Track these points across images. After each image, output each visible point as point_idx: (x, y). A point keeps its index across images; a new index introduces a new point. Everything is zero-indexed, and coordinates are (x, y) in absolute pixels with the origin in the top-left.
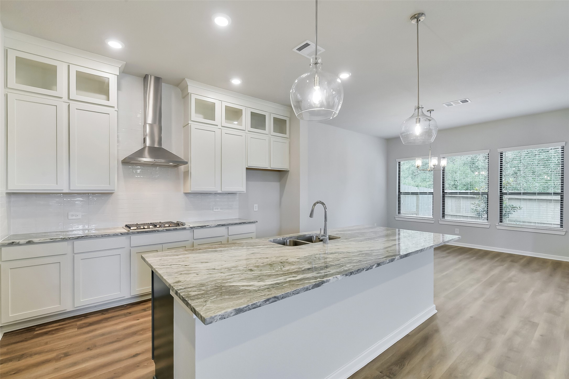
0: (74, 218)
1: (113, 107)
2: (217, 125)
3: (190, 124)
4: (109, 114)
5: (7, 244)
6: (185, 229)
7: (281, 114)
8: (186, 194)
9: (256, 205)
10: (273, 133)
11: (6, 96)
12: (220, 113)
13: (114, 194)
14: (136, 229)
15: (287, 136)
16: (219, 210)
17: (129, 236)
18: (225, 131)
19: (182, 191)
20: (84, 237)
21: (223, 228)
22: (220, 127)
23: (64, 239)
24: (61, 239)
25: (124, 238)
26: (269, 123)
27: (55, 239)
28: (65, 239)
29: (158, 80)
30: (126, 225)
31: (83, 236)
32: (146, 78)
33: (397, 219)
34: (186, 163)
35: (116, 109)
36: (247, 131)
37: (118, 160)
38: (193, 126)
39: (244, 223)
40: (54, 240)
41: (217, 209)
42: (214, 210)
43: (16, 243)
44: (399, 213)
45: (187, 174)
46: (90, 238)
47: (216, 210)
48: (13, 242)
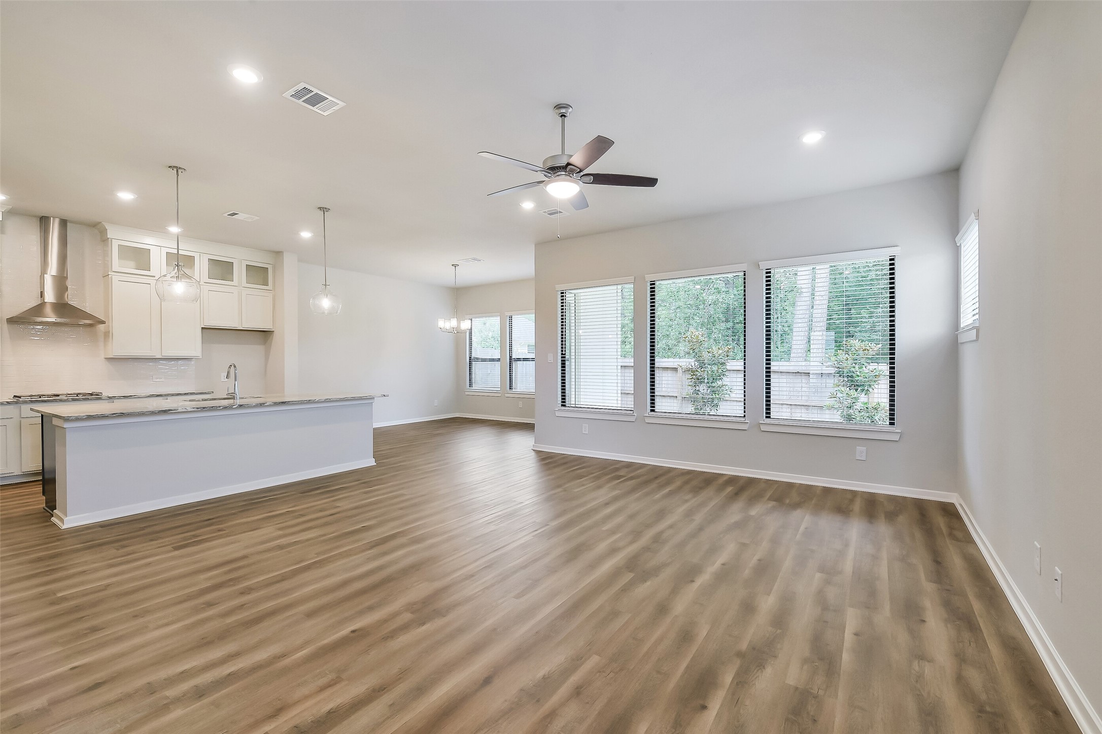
2: (154, 277)
3: (111, 276)
6: (100, 399)
7: (258, 260)
8: (109, 359)
9: (224, 374)
10: (246, 285)
12: (158, 262)
15: (270, 287)
16: (162, 380)
17: (19, 405)
22: (158, 278)
25: (11, 407)
26: (239, 272)
29: (64, 223)
30: (14, 396)
32: (44, 221)
33: (467, 393)
34: (103, 322)
36: (202, 283)
38: (115, 278)
41: (160, 378)
42: (154, 380)
44: (471, 385)
45: (107, 335)
47: (158, 380)
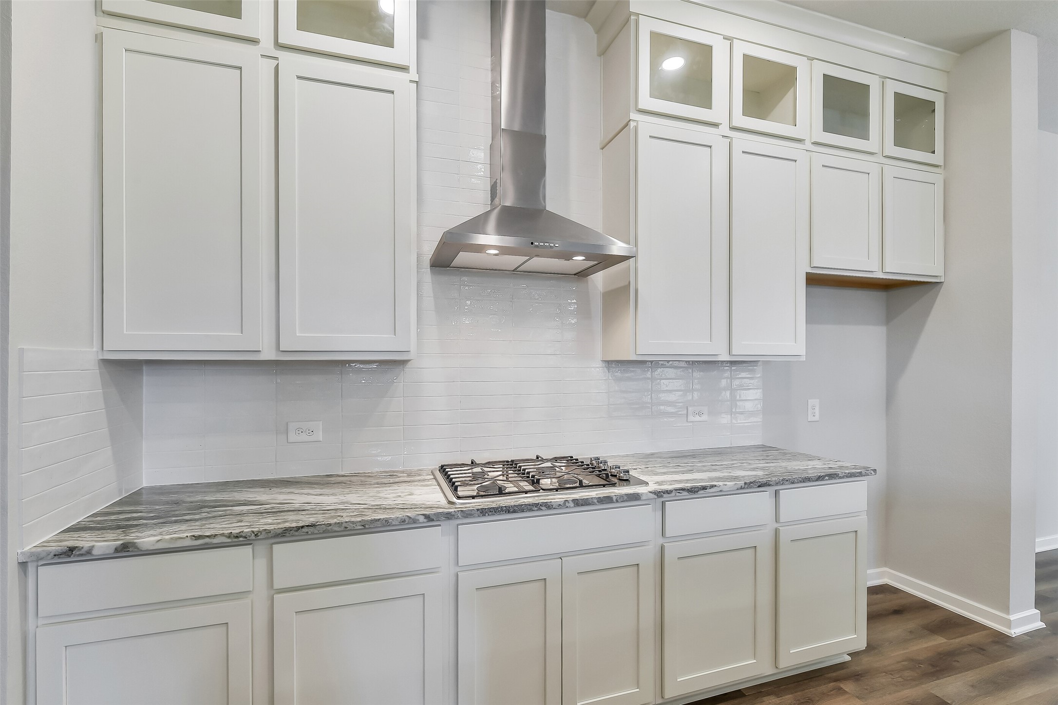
0: (304, 437)
1: (404, 69)
2: (717, 125)
3: (635, 124)
4: (392, 92)
5: (52, 554)
6: (636, 498)
7: (916, 80)
8: (610, 364)
9: (814, 402)
10: (892, 149)
11: (99, 38)
13: (409, 365)
14: (473, 497)
15: (937, 158)
16: (705, 417)
17: (453, 523)
18: (742, 141)
19: (599, 356)
20: (303, 530)
21: (764, 497)
22: (724, 129)
23: (237, 537)
24: (229, 537)
26: (881, 114)
27: (208, 536)
28: (241, 536)
31: (302, 527)
35: (413, 75)
36: (808, 145)
37: (419, 256)
39: (832, 476)
40: (207, 540)
41: (700, 414)
42: (691, 418)
43: (81, 552)
45: (619, 297)
46: (324, 532)
47: (697, 418)
48: (71, 550)
